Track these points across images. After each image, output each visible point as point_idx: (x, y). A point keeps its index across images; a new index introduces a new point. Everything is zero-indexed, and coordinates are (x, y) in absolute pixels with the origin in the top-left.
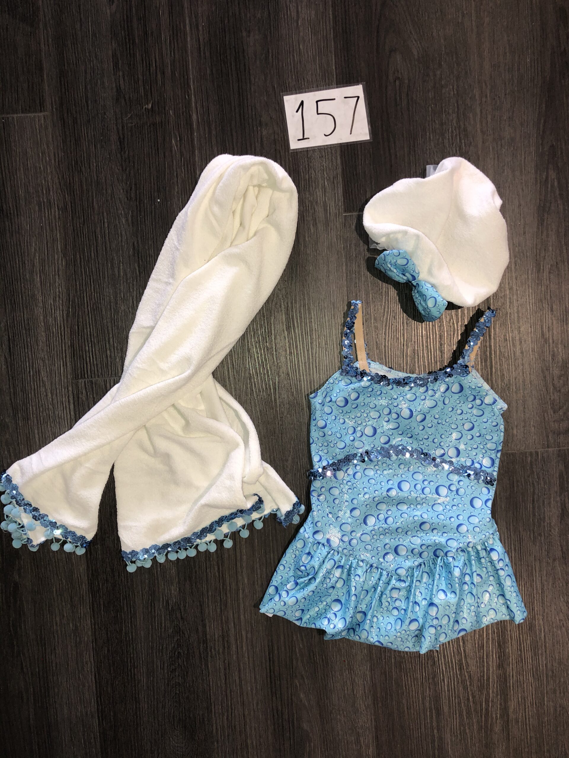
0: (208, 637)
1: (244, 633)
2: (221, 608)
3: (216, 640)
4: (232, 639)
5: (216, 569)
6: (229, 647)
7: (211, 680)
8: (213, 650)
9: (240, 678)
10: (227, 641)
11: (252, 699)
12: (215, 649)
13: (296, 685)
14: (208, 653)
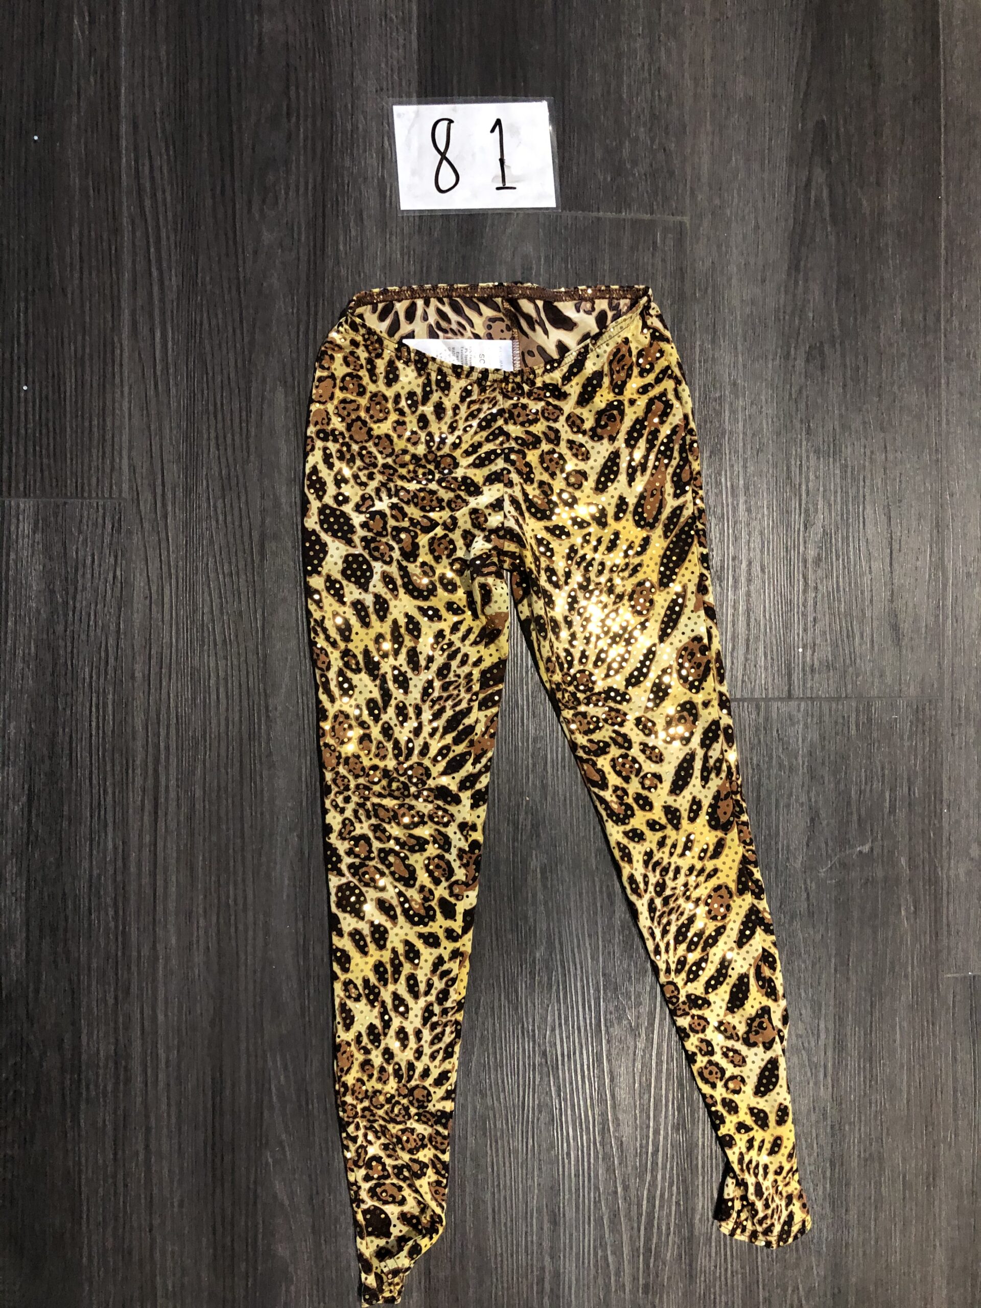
0: (84, 1057)
1: (161, 1052)
2: (116, 998)
3: (101, 1064)
4: (136, 1066)
5: (111, 912)
6: (128, 1081)
7: (83, 1151)
8: (92, 1087)
9: (147, 1147)
10: (126, 1068)
11: (171, 1191)
12: (97, 1086)
13: (267, 1163)
14: (80, 1094)
